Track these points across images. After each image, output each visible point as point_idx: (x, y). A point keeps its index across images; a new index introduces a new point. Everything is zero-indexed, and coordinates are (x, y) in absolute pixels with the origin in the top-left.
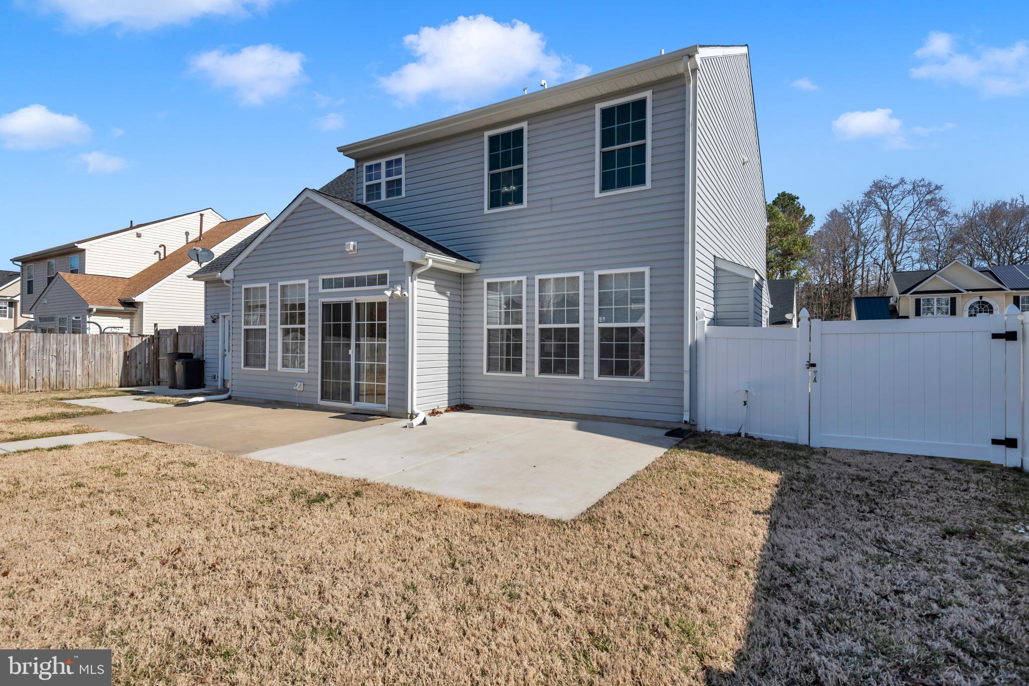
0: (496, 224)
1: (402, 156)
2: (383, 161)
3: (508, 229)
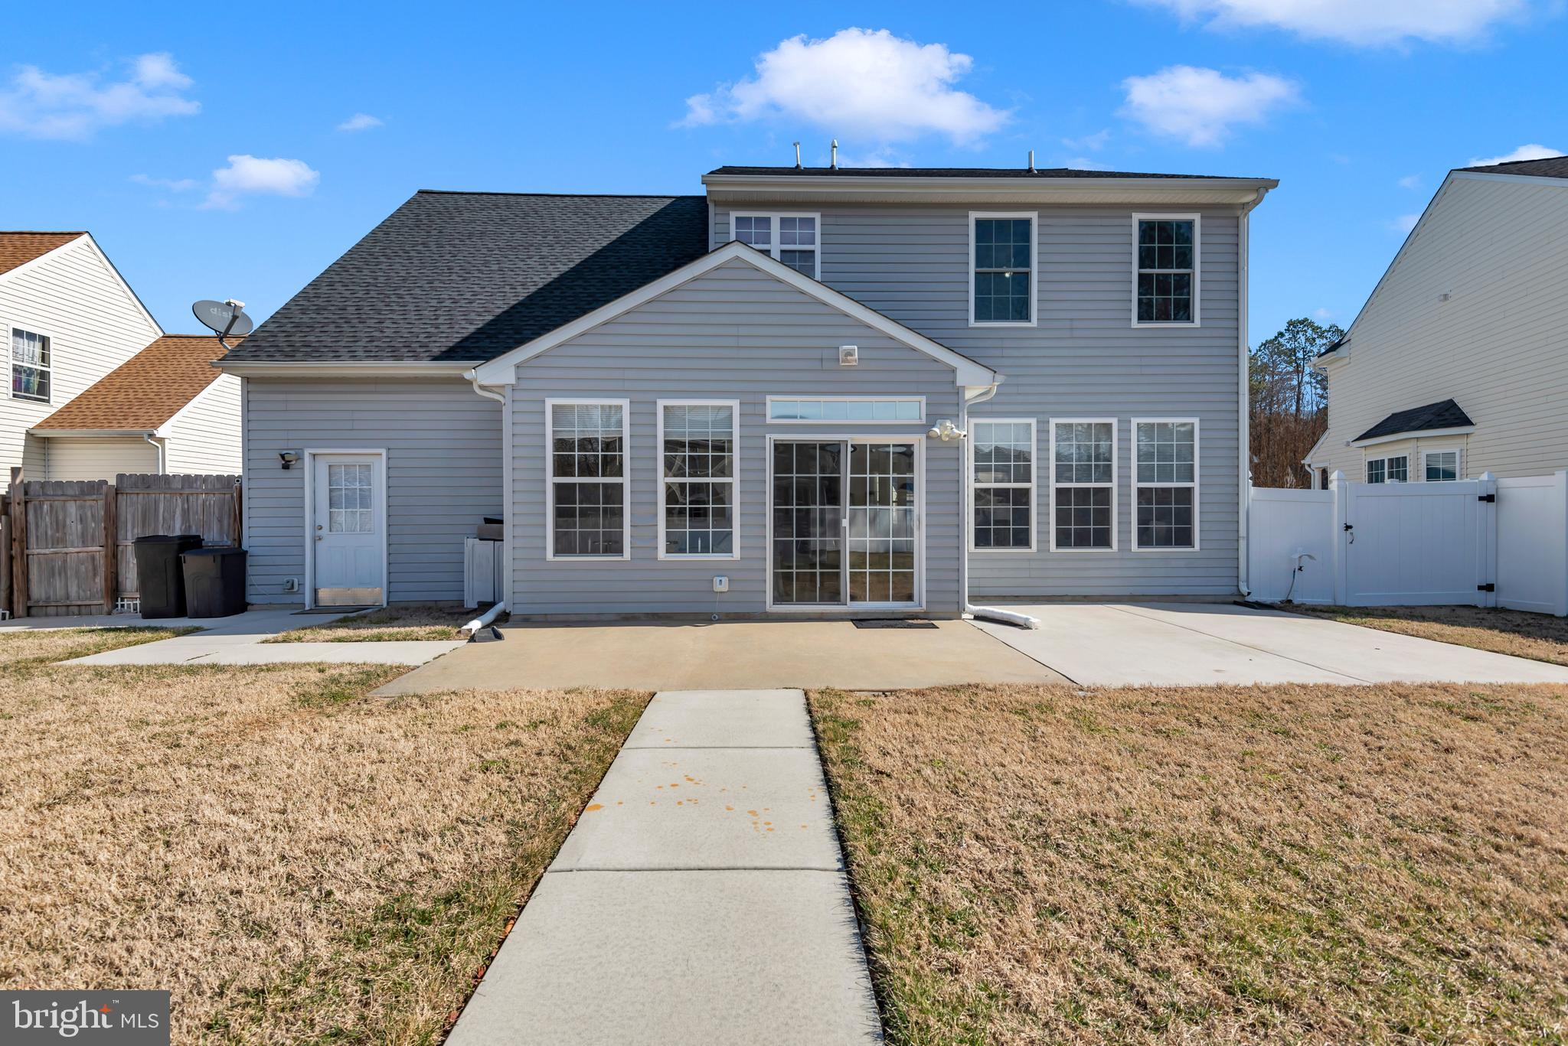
0: (988, 343)
1: (817, 216)
2: (775, 217)
3: (1007, 352)
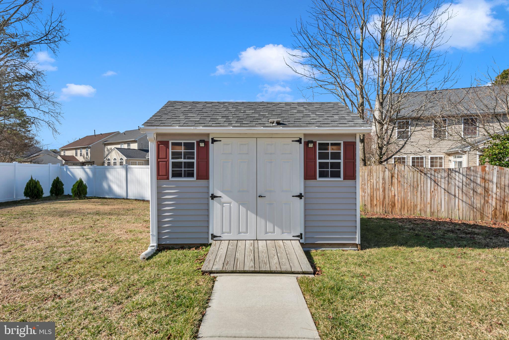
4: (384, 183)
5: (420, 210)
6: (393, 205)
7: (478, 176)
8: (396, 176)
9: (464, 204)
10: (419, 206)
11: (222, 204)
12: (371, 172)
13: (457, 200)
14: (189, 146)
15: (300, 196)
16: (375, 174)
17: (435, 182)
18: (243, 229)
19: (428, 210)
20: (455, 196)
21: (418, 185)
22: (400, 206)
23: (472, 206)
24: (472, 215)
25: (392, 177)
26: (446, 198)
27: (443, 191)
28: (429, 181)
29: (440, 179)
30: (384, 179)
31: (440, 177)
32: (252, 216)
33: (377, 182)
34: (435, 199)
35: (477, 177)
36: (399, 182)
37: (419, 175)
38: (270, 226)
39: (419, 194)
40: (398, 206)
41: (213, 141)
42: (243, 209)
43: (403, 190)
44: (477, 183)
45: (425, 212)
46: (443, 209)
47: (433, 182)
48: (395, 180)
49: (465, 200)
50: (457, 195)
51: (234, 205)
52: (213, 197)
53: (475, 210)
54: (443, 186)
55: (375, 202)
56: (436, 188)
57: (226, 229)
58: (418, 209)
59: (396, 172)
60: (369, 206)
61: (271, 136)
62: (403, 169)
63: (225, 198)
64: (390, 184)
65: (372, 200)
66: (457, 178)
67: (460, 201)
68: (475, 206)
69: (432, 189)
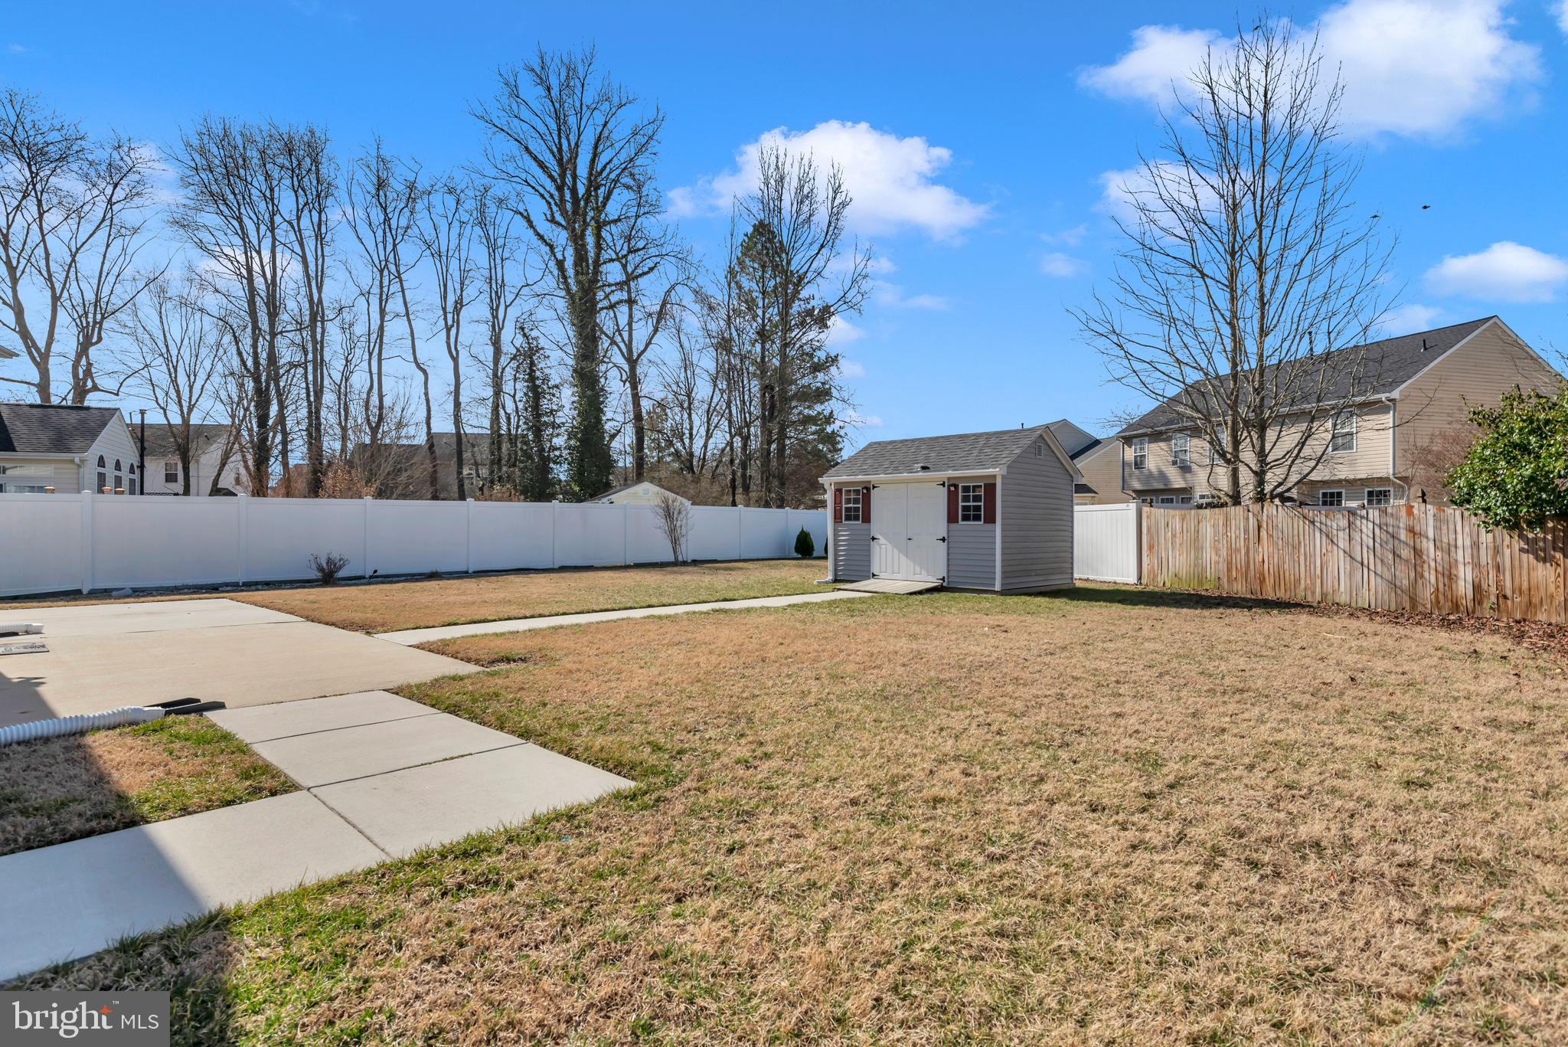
4: (1246, 540)
5: (1305, 589)
6: (1262, 581)
7: (1401, 525)
8: (1265, 526)
9: (1379, 580)
10: (1303, 582)
11: (880, 545)
12: (1227, 519)
13: (1366, 570)
14: (857, 492)
15: (943, 540)
16: (1233, 522)
17: (1327, 536)
18: (896, 569)
19: (1318, 590)
20: (1362, 564)
21: (1299, 543)
22: (1272, 581)
23: (1393, 585)
24: (1393, 599)
25: (1259, 527)
26: (1348, 567)
27: (1341, 553)
28: (1318, 534)
29: (1335, 532)
30: (1246, 531)
31: (1335, 526)
32: (903, 558)
33: (1236, 537)
34: (1330, 569)
35: (1399, 527)
36: (1270, 536)
37: (1301, 523)
38: (918, 569)
39: (1302, 558)
40: (1269, 582)
41: (874, 487)
42: (896, 552)
43: (1276, 551)
44: (1399, 540)
45: (1313, 593)
46: (1342, 589)
47: (1324, 537)
48: (1264, 534)
49: (1379, 572)
50: (1366, 562)
51: (889, 546)
52: (873, 539)
53: (1399, 592)
54: (1341, 545)
55: (1234, 573)
56: (1330, 548)
57: (883, 569)
58: (1303, 586)
59: (1265, 518)
60: (1225, 580)
61: (919, 481)
62: (1275, 512)
63: (882, 540)
64: (1256, 540)
65: (1229, 570)
66: (1364, 530)
67: (1372, 574)
68: (1398, 584)
69: (1324, 551)
